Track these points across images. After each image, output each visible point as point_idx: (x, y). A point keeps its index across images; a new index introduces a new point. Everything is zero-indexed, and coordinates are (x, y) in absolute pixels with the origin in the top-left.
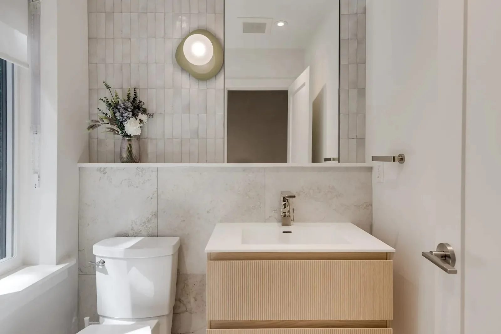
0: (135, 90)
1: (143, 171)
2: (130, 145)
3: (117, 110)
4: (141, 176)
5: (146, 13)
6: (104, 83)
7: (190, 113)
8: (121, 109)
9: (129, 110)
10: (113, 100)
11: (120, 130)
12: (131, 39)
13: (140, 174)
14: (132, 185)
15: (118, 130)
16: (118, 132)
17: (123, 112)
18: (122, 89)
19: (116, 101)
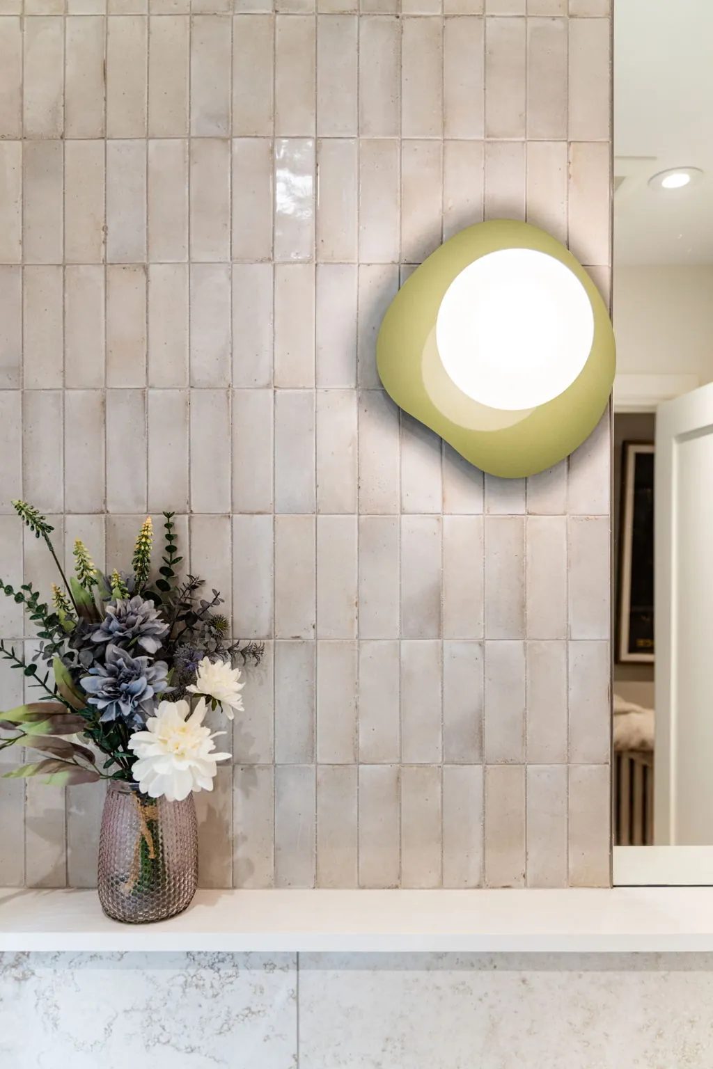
0: (168, 526)
1: (220, 965)
2: (152, 825)
3: (86, 656)
4: (210, 992)
5: (227, 140)
6: (20, 508)
7: (439, 636)
8: (111, 649)
9: (151, 645)
10: (64, 592)
11: (103, 749)
12: (153, 269)
13: (208, 985)
14: (163, 1039)
15: (91, 746)
16: (90, 757)
17: (120, 667)
18: (103, 516)
19: (82, 595)
